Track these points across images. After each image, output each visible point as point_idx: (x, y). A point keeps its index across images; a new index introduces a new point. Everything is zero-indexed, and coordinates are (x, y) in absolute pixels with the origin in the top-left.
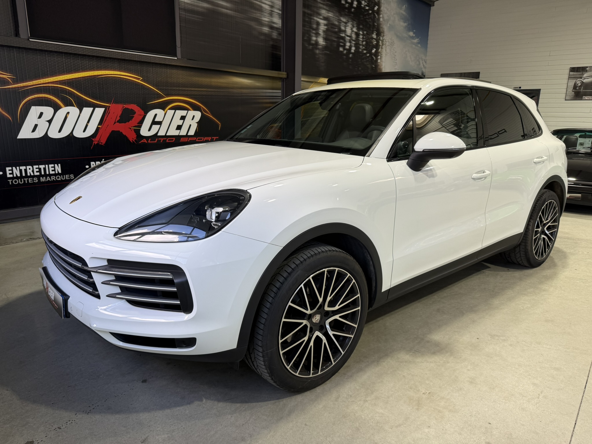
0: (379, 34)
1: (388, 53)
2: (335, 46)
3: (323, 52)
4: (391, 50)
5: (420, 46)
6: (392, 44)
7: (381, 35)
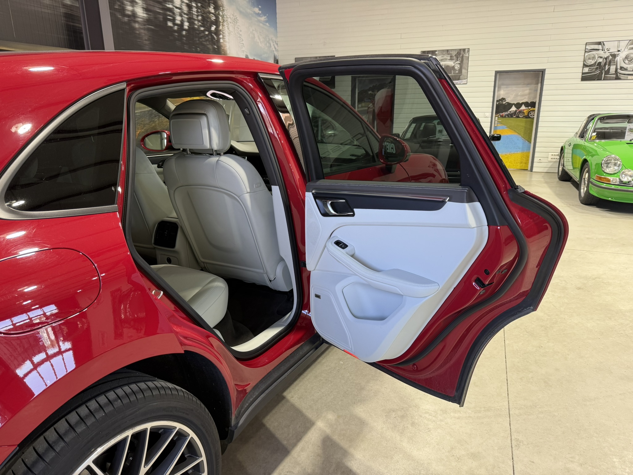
0: (217, 8)
1: (232, 32)
2: (161, 19)
3: (145, 27)
4: (235, 28)
5: (269, 25)
6: (235, 22)
7: (220, 10)
